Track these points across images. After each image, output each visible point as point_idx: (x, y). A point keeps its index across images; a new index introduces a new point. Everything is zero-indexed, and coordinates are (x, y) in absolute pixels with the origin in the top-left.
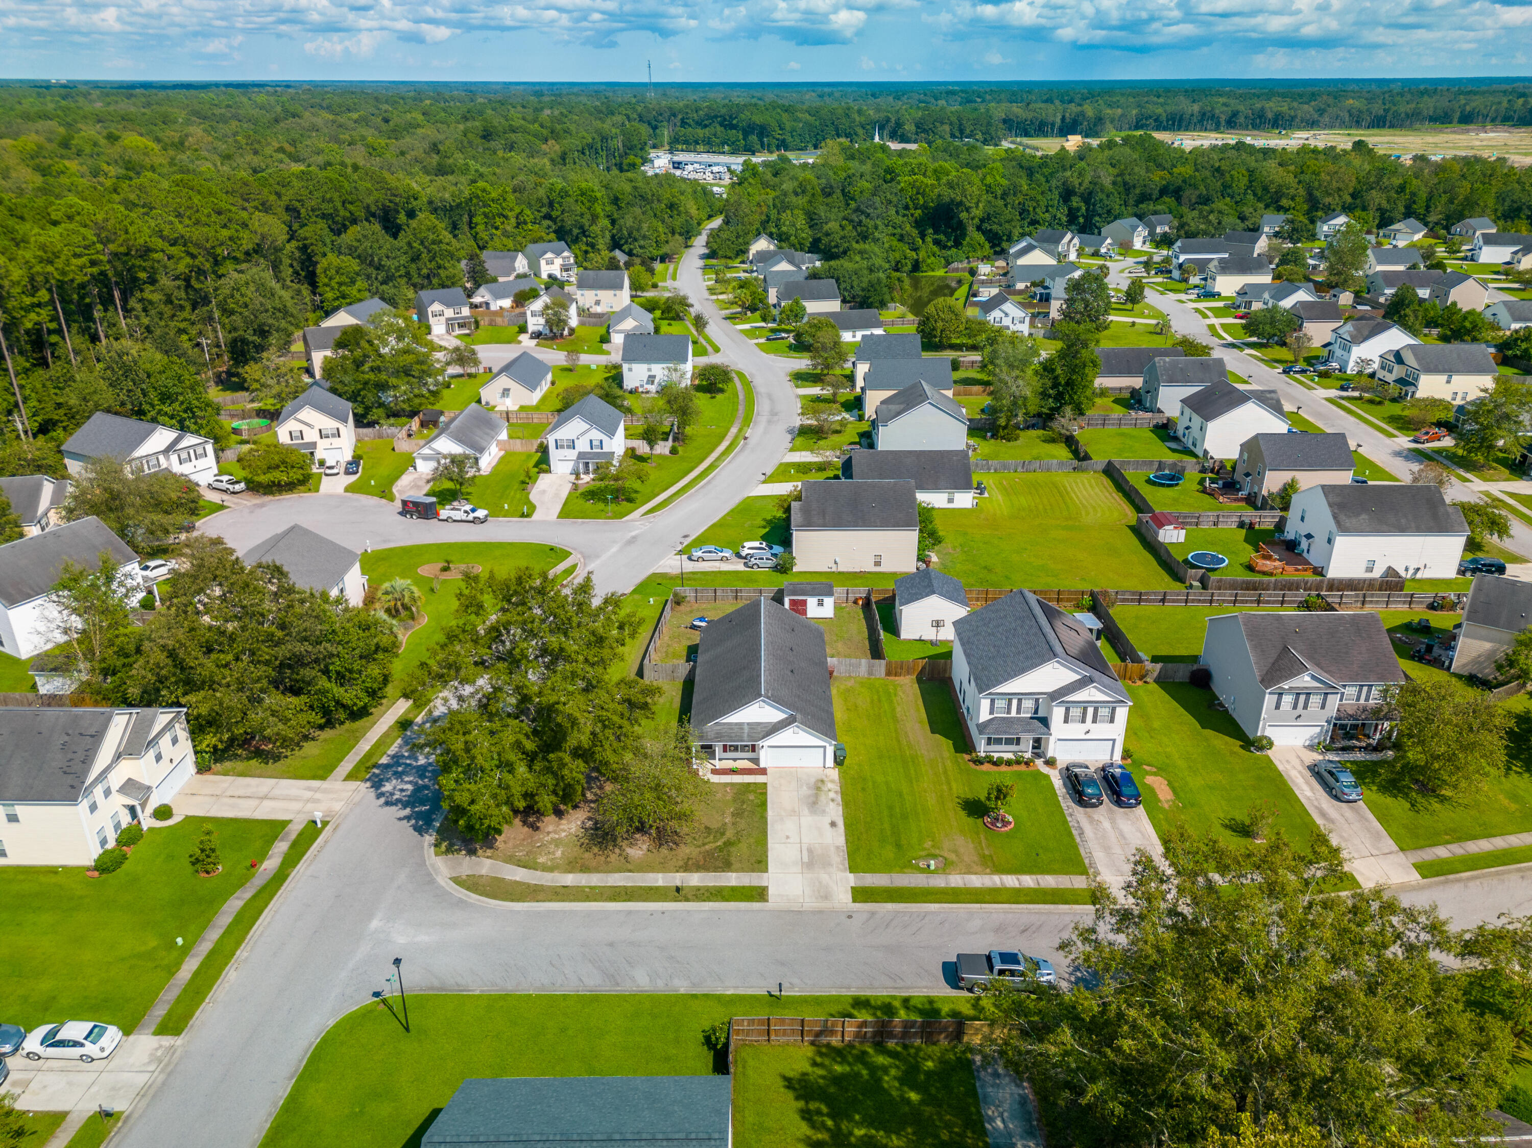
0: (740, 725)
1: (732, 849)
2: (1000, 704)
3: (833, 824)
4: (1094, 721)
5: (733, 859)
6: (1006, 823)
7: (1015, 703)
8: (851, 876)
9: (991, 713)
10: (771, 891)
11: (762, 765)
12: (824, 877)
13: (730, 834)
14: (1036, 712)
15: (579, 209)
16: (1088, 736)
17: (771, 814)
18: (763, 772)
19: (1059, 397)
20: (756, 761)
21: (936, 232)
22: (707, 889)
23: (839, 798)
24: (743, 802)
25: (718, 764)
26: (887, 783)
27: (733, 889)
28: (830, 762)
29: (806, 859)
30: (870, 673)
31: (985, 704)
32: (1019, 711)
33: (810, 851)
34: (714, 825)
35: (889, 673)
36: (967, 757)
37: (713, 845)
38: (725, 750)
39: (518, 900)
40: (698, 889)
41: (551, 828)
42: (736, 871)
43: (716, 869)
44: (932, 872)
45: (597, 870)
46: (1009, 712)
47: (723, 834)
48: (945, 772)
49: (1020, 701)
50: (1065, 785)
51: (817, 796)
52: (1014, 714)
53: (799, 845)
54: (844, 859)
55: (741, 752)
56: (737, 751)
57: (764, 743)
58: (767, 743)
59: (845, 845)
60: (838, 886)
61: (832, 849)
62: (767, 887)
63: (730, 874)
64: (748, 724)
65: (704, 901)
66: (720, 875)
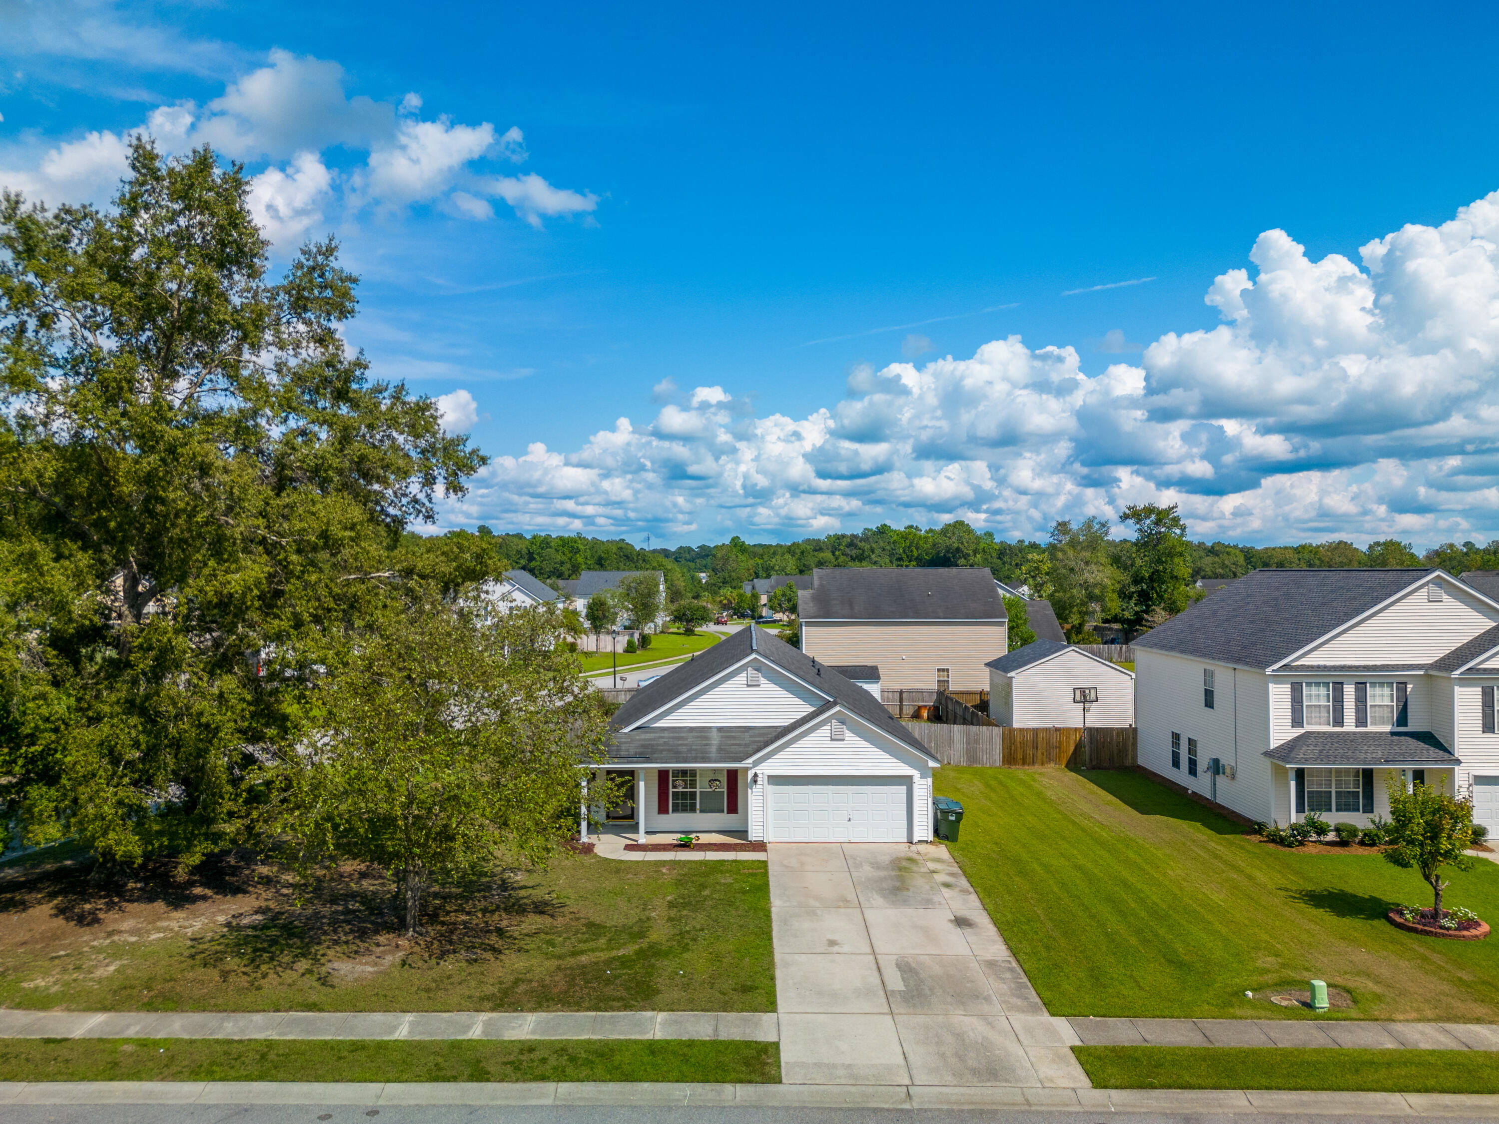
0: (700, 732)
2: (1316, 696)
3: (961, 922)
5: (660, 982)
6: (1467, 923)
7: (1349, 691)
8: (1061, 1024)
9: (1297, 721)
10: (786, 1056)
11: (754, 835)
12: (968, 1023)
13: (659, 934)
14: (1402, 719)
17: (777, 904)
18: (760, 846)
19: (1144, 597)
22: (562, 1049)
23: (964, 882)
24: (703, 886)
26: (1079, 868)
27: (653, 1048)
28: (924, 829)
29: (895, 982)
30: (972, 756)
31: (1279, 696)
33: (905, 968)
34: (615, 920)
35: (1010, 759)
36: (1255, 838)
37: (603, 956)
38: (663, 809)
40: (529, 1048)
41: (127, 925)
42: (670, 1007)
45: (202, 1005)
46: (1339, 721)
47: (641, 934)
48: (1216, 857)
49: (1361, 688)
51: (900, 880)
52: (1350, 725)
53: (871, 957)
54: (1022, 986)
55: (701, 811)
56: (693, 809)
57: (758, 770)
58: (766, 769)
59: (1012, 959)
60: (1026, 1042)
61: (974, 965)
62: (776, 1045)
63: (649, 1014)
64: (720, 729)
65: (543, 1078)
66: (612, 1017)
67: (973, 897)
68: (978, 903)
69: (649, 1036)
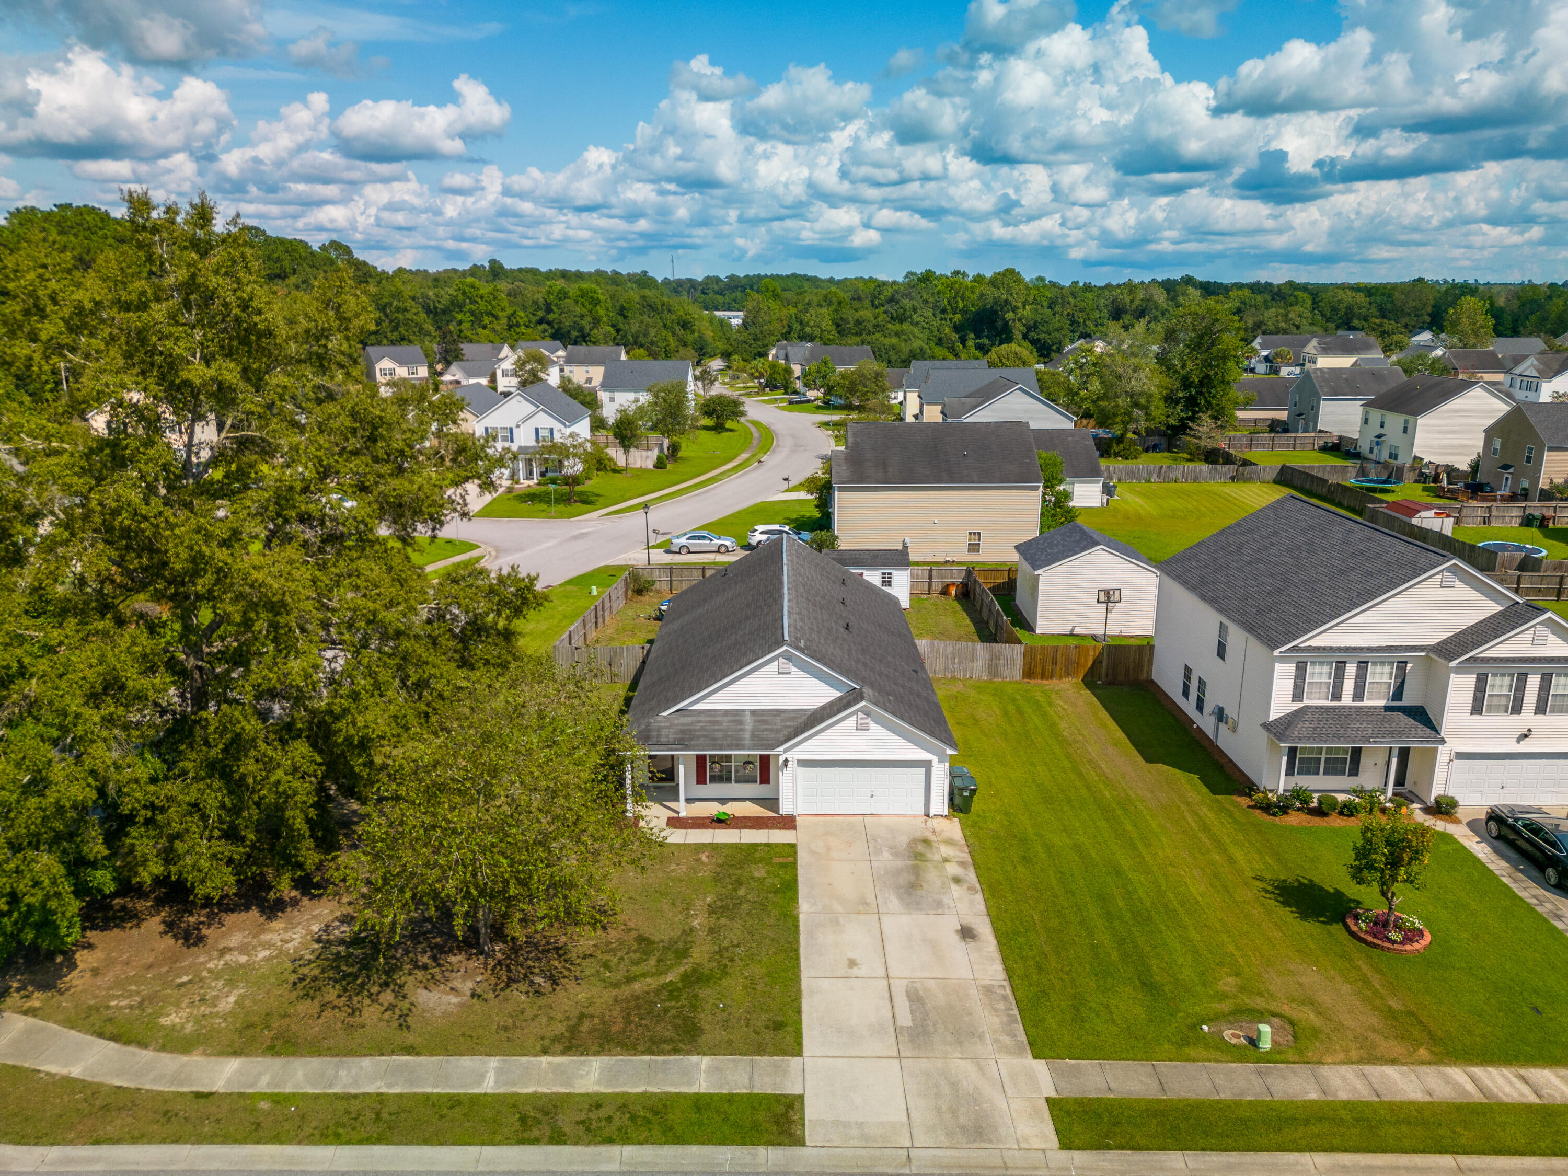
0: (735, 715)
1: (706, 993)
2: (1319, 674)
3: (966, 933)
4: (1541, 709)
5: (704, 1018)
6: (1412, 935)
7: (1351, 670)
8: (1040, 1067)
9: (1298, 696)
10: (810, 1113)
11: (785, 808)
12: (963, 1069)
13: (700, 954)
14: (1398, 694)
15: (578, 310)
16: (1526, 747)
17: (805, 908)
18: (789, 822)
20: (772, 803)
21: (978, 336)
22: (624, 1103)
23: (972, 876)
24: (739, 883)
25: (684, 810)
26: (1078, 848)
27: (700, 1103)
28: (940, 804)
29: (905, 1019)
30: (993, 671)
31: (1284, 674)
32: (1359, 694)
33: (915, 998)
34: (662, 932)
35: (1029, 673)
36: (1244, 801)
37: (653, 982)
38: (701, 780)
39: (37, 1140)
40: (596, 1102)
41: (235, 940)
42: (712, 1051)
43: (655, 1046)
44: (1267, 1058)
45: (316, 1048)
46: (1337, 696)
47: (683, 954)
48: (1206, 828)
49: (1363, 666)
50: (1496, 851)
51: (916, 871)
52: (1347, 700)
53: (885, 982)
54: (1012, 1020)
55: (736, 782)
56: (729, 780)
57: (789, 755)
58: (796, 754)
59: (1006, 983)
60: (1009, 1092)
61: (973, 992)
62: (801, 1097)
63: (694, 1059)
64: (753, 712)
65: (610, 1141)
66: (664, 1062)
67: (979, 897)
68: (982, 907)
69: (694, 1089)
